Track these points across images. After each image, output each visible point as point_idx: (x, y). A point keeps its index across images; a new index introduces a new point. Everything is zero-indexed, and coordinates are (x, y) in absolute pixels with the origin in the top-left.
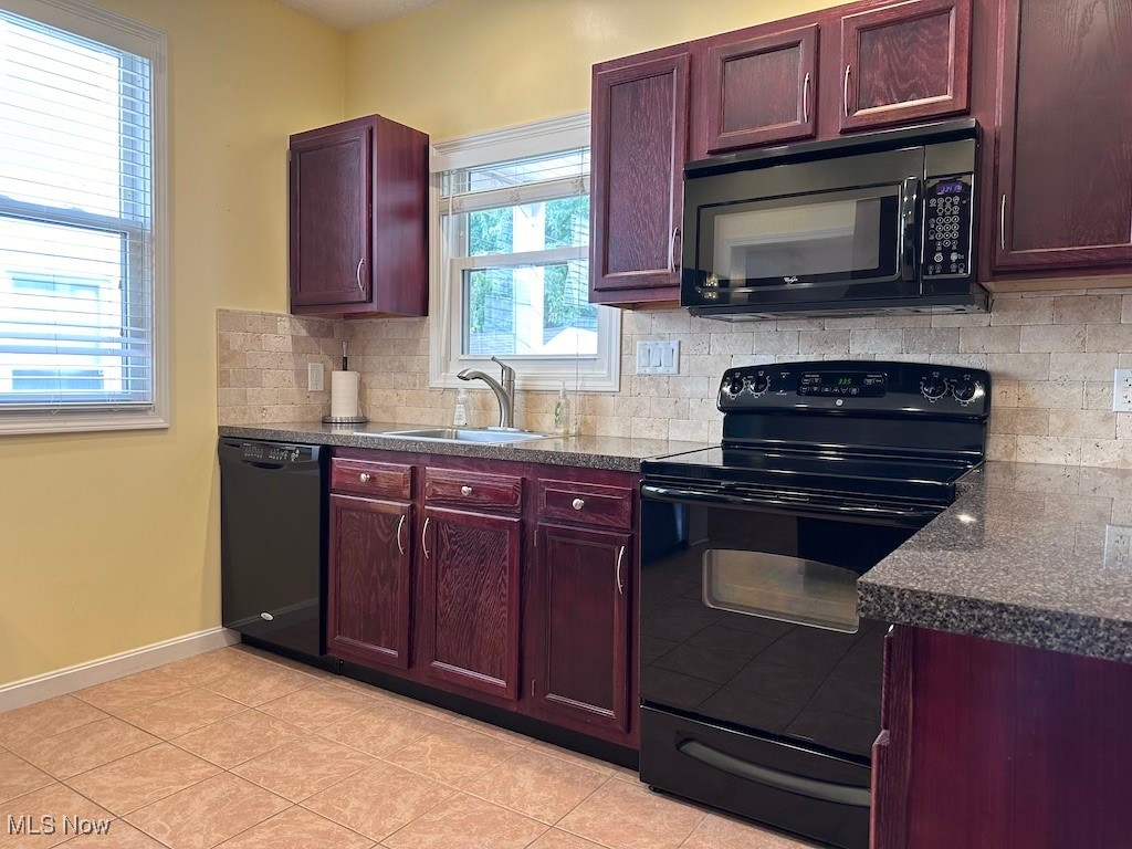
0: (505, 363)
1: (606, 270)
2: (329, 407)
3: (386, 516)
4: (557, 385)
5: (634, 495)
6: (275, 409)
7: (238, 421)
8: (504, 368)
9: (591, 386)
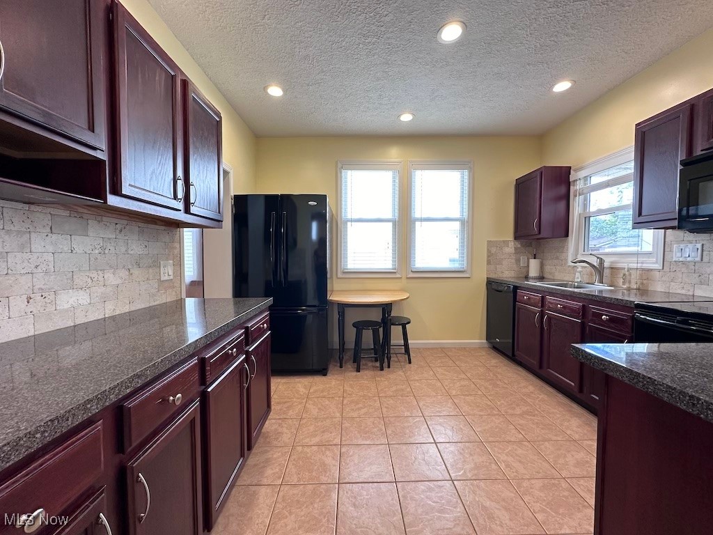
0: (598, 256)
1: (640, 214)
2: (528, 272)
3: (533, 312)
4: (625, 265)
5: (633, 318)
6: (507, 272)
7: (493, 276)
8: (598, 258)
9: (645, 266)
